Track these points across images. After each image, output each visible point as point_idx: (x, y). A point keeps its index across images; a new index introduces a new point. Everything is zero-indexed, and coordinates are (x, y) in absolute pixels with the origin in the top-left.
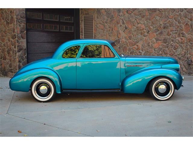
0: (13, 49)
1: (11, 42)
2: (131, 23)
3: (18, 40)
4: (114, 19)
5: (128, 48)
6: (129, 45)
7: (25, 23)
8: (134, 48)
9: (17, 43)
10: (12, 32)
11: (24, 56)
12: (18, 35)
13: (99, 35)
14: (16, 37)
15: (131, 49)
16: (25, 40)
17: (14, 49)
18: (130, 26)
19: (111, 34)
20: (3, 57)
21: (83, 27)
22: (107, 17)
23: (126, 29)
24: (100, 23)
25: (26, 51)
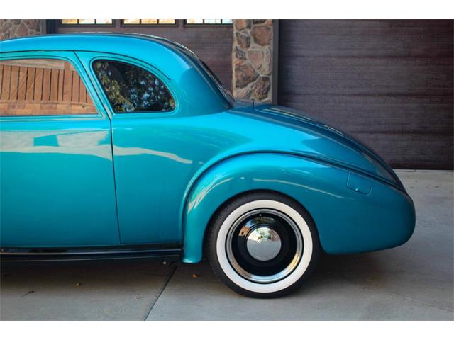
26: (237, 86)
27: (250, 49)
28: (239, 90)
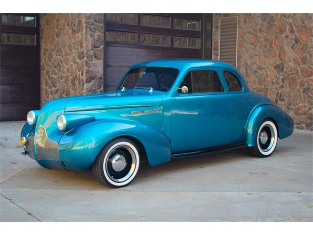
0: (79, 76)
1: (76, 64)
2: (306, 32)
3: (88, 61)
4: (275, 23)
5: (299, 80)
6: (301, 74)
7: (103, 31)
8: (310, 80)
9: (85, 67)
10: (79, 48)
11: (98, 89)
12: (88, 53)
13: (247, 55)
14: (84, 57)
15: (304, 83)
16: (101, 62)
17: (81, 77)
18: (304, 37)
19: (269, 53)
20: (65, 90)
21: (219, 41)
22: (262, 20)
23: (296, 43)
24: (249, 33)
25: (102, 81)
26: (86, 82)
27: (93, 62)
28: (87, 84)
